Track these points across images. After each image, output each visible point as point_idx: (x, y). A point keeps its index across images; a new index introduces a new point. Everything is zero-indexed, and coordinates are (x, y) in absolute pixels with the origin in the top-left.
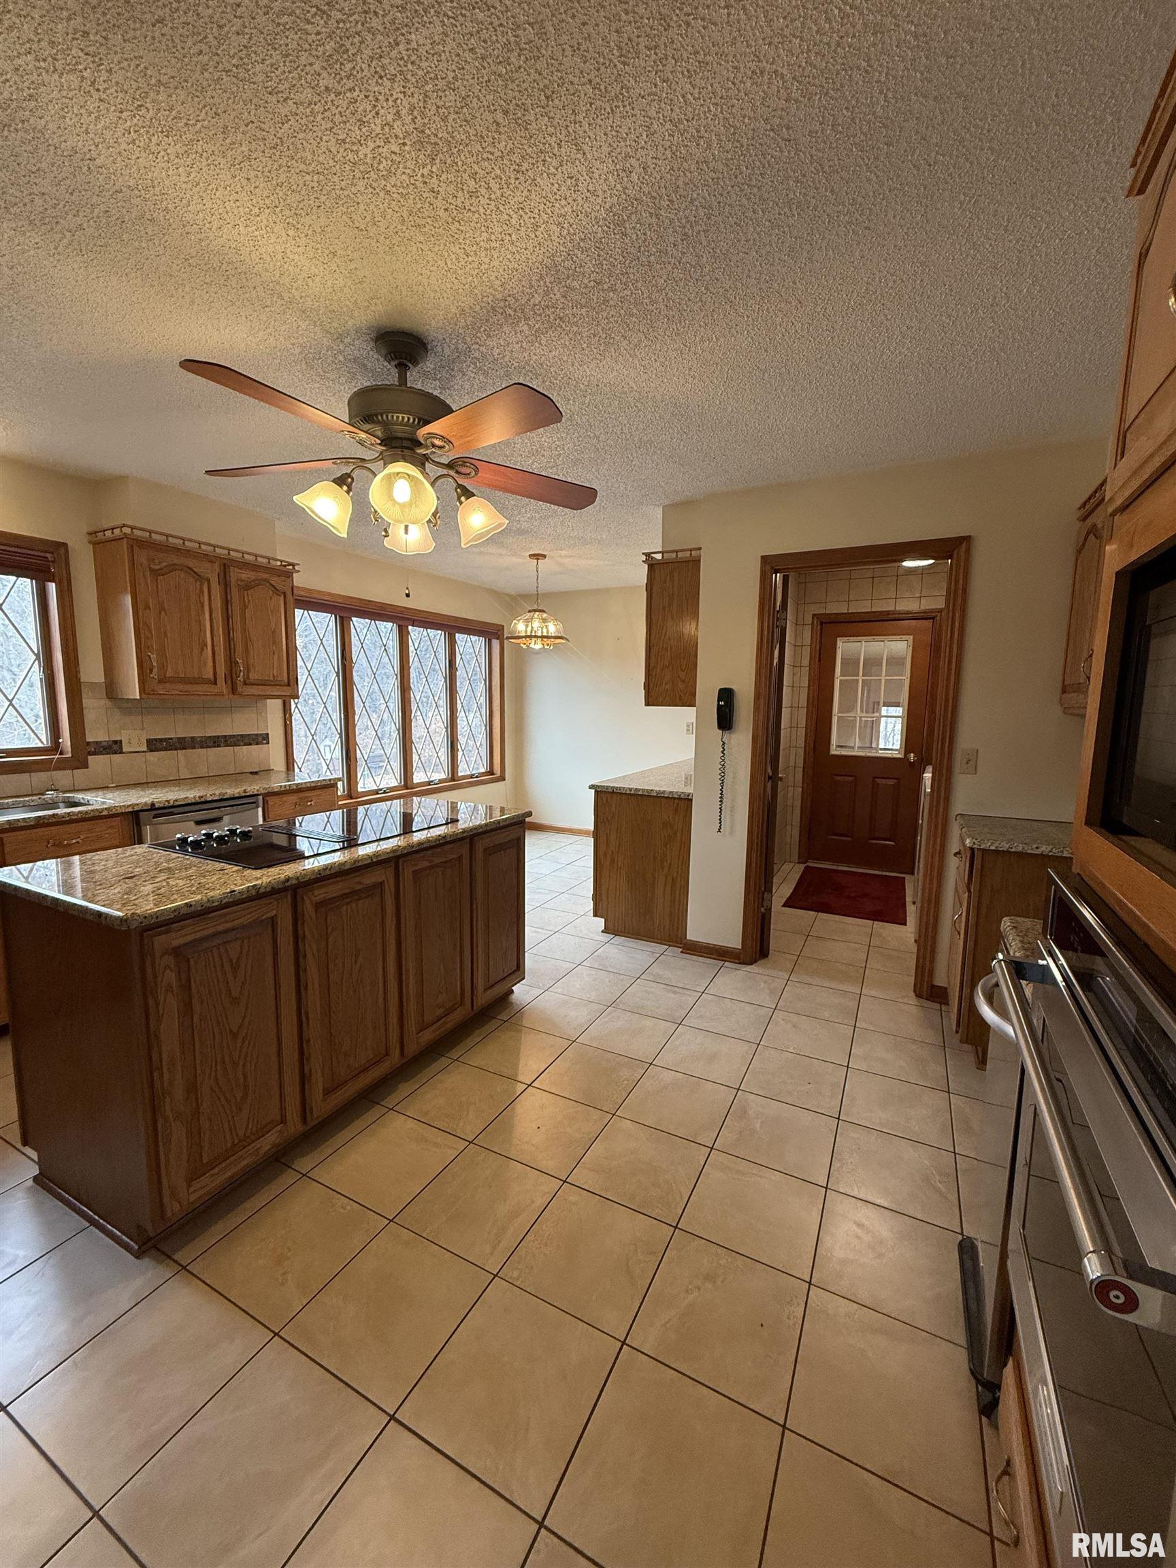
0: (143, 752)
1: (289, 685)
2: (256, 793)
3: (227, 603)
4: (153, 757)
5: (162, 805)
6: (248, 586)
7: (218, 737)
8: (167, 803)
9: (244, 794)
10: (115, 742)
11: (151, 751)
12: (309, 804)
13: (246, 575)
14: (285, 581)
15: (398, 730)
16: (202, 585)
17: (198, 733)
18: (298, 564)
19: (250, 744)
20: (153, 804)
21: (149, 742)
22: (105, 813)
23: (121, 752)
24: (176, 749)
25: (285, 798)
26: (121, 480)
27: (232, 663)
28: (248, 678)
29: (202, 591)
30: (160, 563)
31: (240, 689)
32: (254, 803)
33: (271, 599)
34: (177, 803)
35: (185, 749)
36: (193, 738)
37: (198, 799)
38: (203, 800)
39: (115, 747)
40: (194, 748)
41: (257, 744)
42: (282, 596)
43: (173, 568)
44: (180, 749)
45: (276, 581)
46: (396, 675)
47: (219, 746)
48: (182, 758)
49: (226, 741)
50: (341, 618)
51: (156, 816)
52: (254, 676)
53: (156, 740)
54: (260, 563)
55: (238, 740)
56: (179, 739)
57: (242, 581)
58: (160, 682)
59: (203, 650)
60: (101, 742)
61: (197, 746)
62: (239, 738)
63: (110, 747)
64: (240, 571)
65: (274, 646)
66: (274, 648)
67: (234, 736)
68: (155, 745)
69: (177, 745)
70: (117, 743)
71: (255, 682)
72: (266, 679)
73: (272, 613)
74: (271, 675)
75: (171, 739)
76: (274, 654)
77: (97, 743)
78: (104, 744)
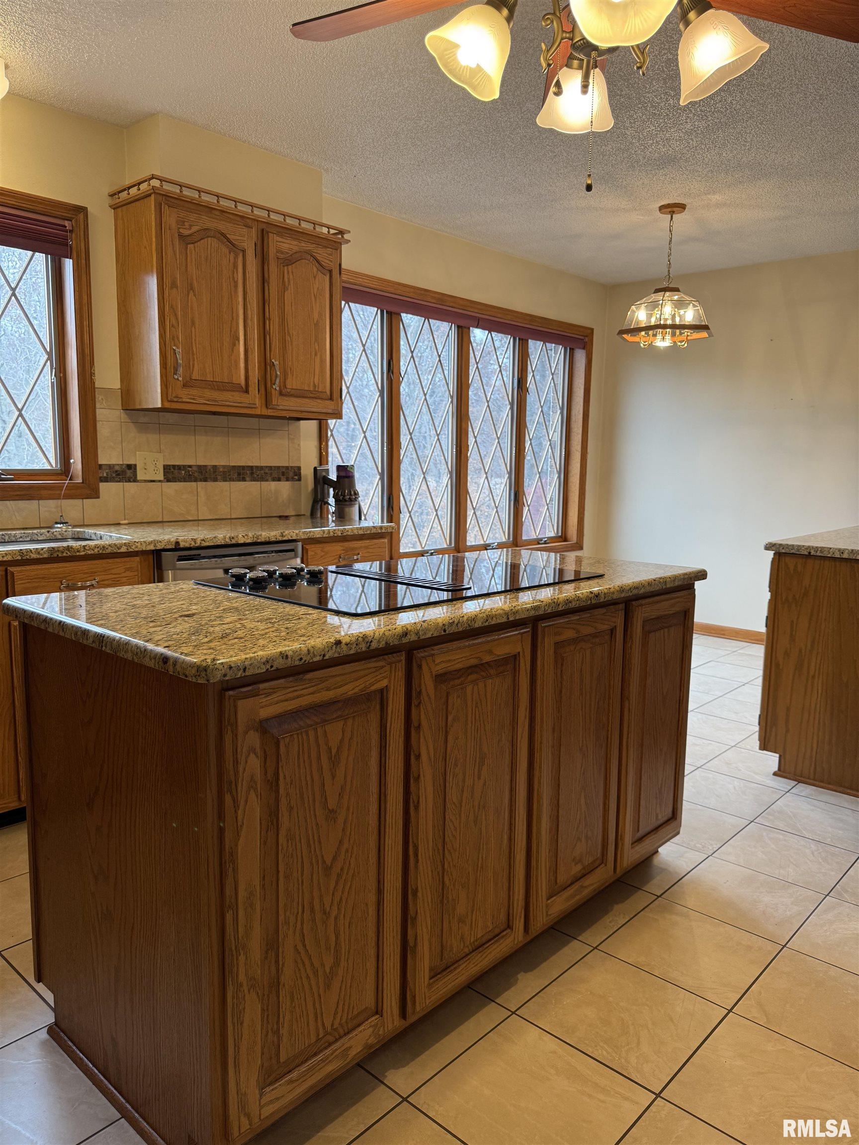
0: (160, 481)
1: (331, 399)
2: (294, 538)
3: (263, 281)
4: (172, 488)
5: (187, 545)
6: (288, 261)
7: (243, 467)
8: (193, 543)
9: (281, 539)
10: (129, 467)
11: (168, 481)
12: (355, 557)
13: (288, 245)
14: (331, 255)
15: (451, 473)
16: (236, 257)
17: (221, 461)
18: (349, 232)
19: (279, 480)
20: (177, 543)
21: (167, 469)
22: (123, 549)
23: (135, 481)
24: (195, 481)
25: (329, 547)
26: (150, 116)
27: (266, 364)
28: (285, 386)
29: (235, 266)
30: (191, 226)
31: (275, 402)
32: (292, 550)
33: (315, 277)
34: (205, 544)
35: (205, 480)
36: (215, 467)
37: (228, 540)
38: (234, 542)
39: (129, 473)
40: (215, 480)
41: (288, 479)
42: (328, 276)
43: (205, 233)
44: (201, 481)
45: (322, 254)
46: (452, 397)
47: (244, 480)
48: (202, 493)
49: (252, 473)
50: (390, 314)
51: (181, 559)
52: (293, 383)
53: (174, 466)
54: (303, 229)
55: (266, 473)
56: (199, 467)
57: (282, 253)
58: (185, 385)
60: (114, 465)
61: (219, 477)
62: (267, 471)
63: (124, 472)
64: (281, 240)
65: (316, 344)
66: (317, 347)
67: (261, 468)
68: (172, 473)
69: (196, 474)
70: (132, 467)
71: (293, 392)
72: (306, 388)
73: (315, 298)
74: (312, 384)
75: (190, 466)
76: (316, 355)
77: (110, 467)
78: (117, 468)
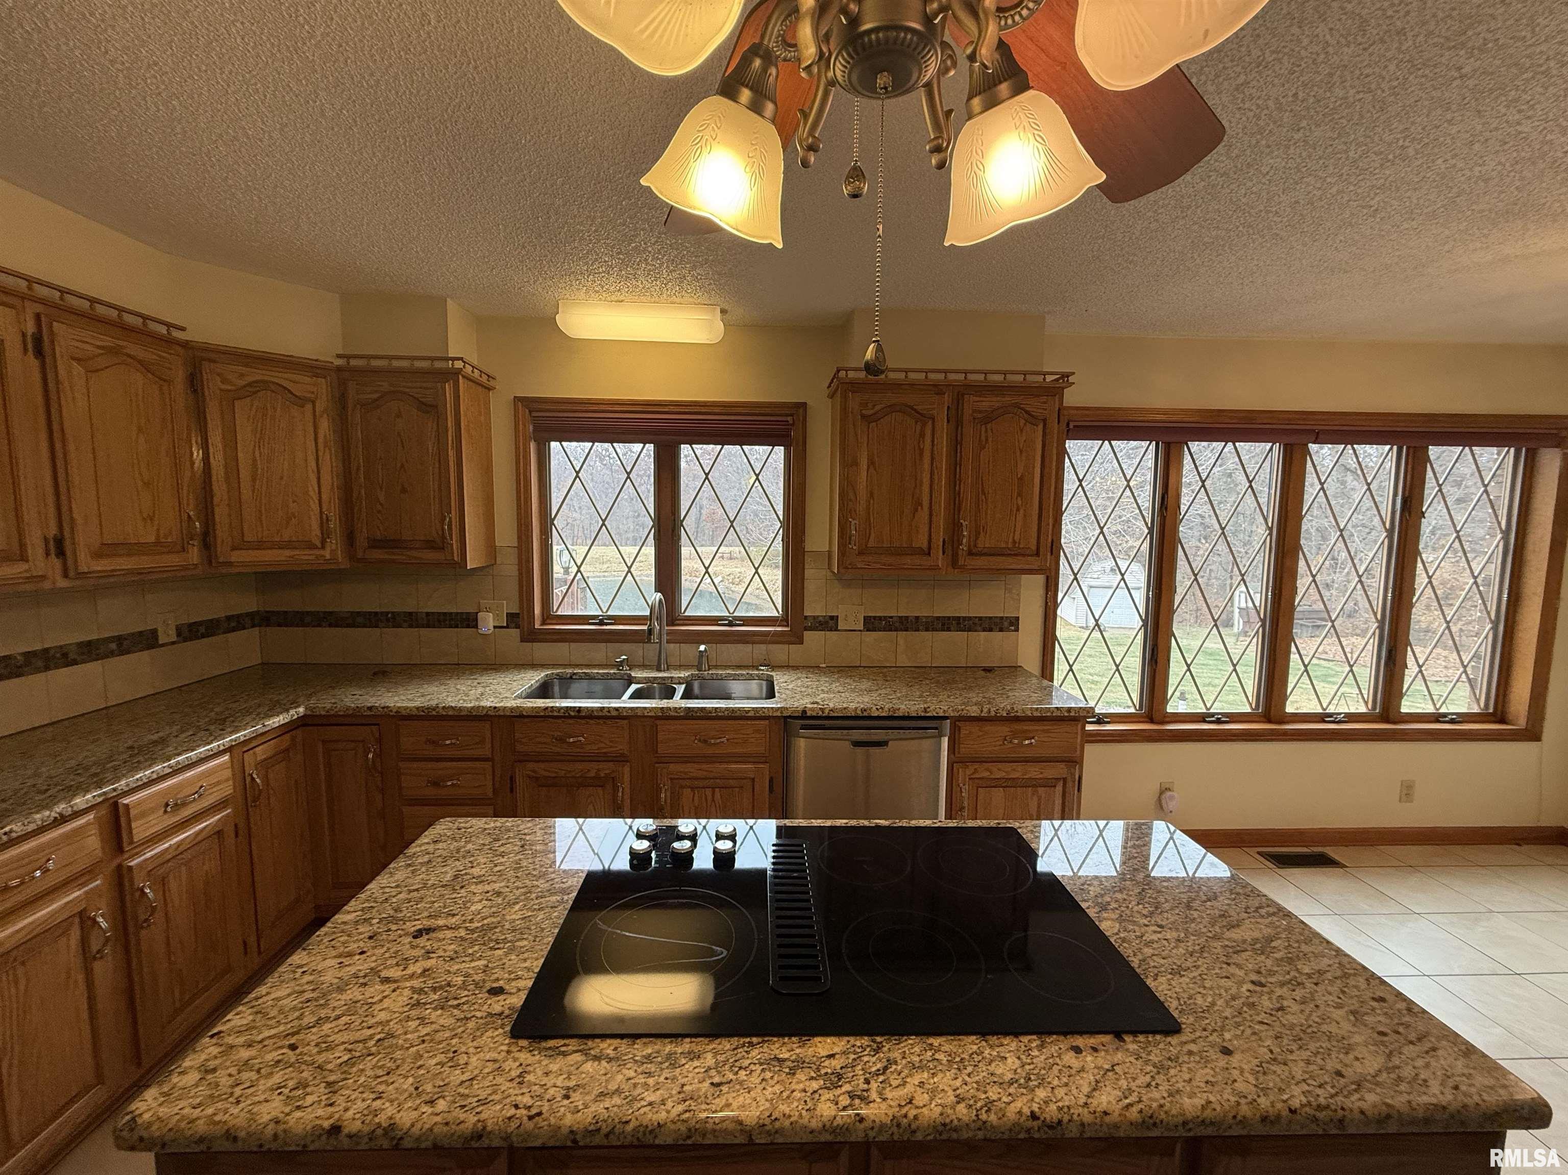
0: (860, 631)
1: (1037, 554)
2: (941, 714)
3: (956, 444)
4: (871, 637)
5: (814, 714)
6: (988, 418)
7: (949, 618)
8: (821, 713)
9: (923, 714)
10: (832, 618)
11: (868, 630)
12: (1027, 742)
13: (987, 403)
14: (1047, 402)
15: (1263, 621)
16: (924, 425)
17: (924, 612)
18: (1074, 373)
19: (991, 630)
20: (804, 712)
21: (866, 619)
22: (751, 714)
23: (836, 630)
24: (896, 630)
25: (988, 728)
27: (955, 527)
28: (975, 546)
29: (922, 435)
30: (874, 406)
31: (961, 562)
32: (936, 728)
33: (1022, 431)
34: (832, 714)
35: (906, 631)
36: (917, 618)
37: (859, 712)
38: (865, 714)
39: (831, 623)
40: (917, 630)
41: (1001, 630)
42: (1041, 426)
43: (892, 408)
44: (901, 630)
45: (1033, 405)
46: (1271, 529)
47: (949, 630)
48: (901, 641)
49: (959, 624)
50: (1168, 445)
51: (804, 727)
52: (985, 542)
53: (875, 617)
54: (1012, 382)
55: (975, 624)
56: (900, 617)
57: (980, 412)
58: (861, 553)
59: (916, 510)
60: (818, 616)
61: (921, 628)
62: (976, 621)
63: (827, 622)
64: (978, 399)
65: (1019, 498)
66: (1020, 502)
67: (970, 618)
68: (872, 624)
69: (897, 624)
70: (835, 619)
71: (985, 551)
72: (1003, 545)
73: (1021, 451)
74: (1011, 540)
75: (891, 617)
76: (1018, 510)
77: (814, 617)
78: (821, 618)
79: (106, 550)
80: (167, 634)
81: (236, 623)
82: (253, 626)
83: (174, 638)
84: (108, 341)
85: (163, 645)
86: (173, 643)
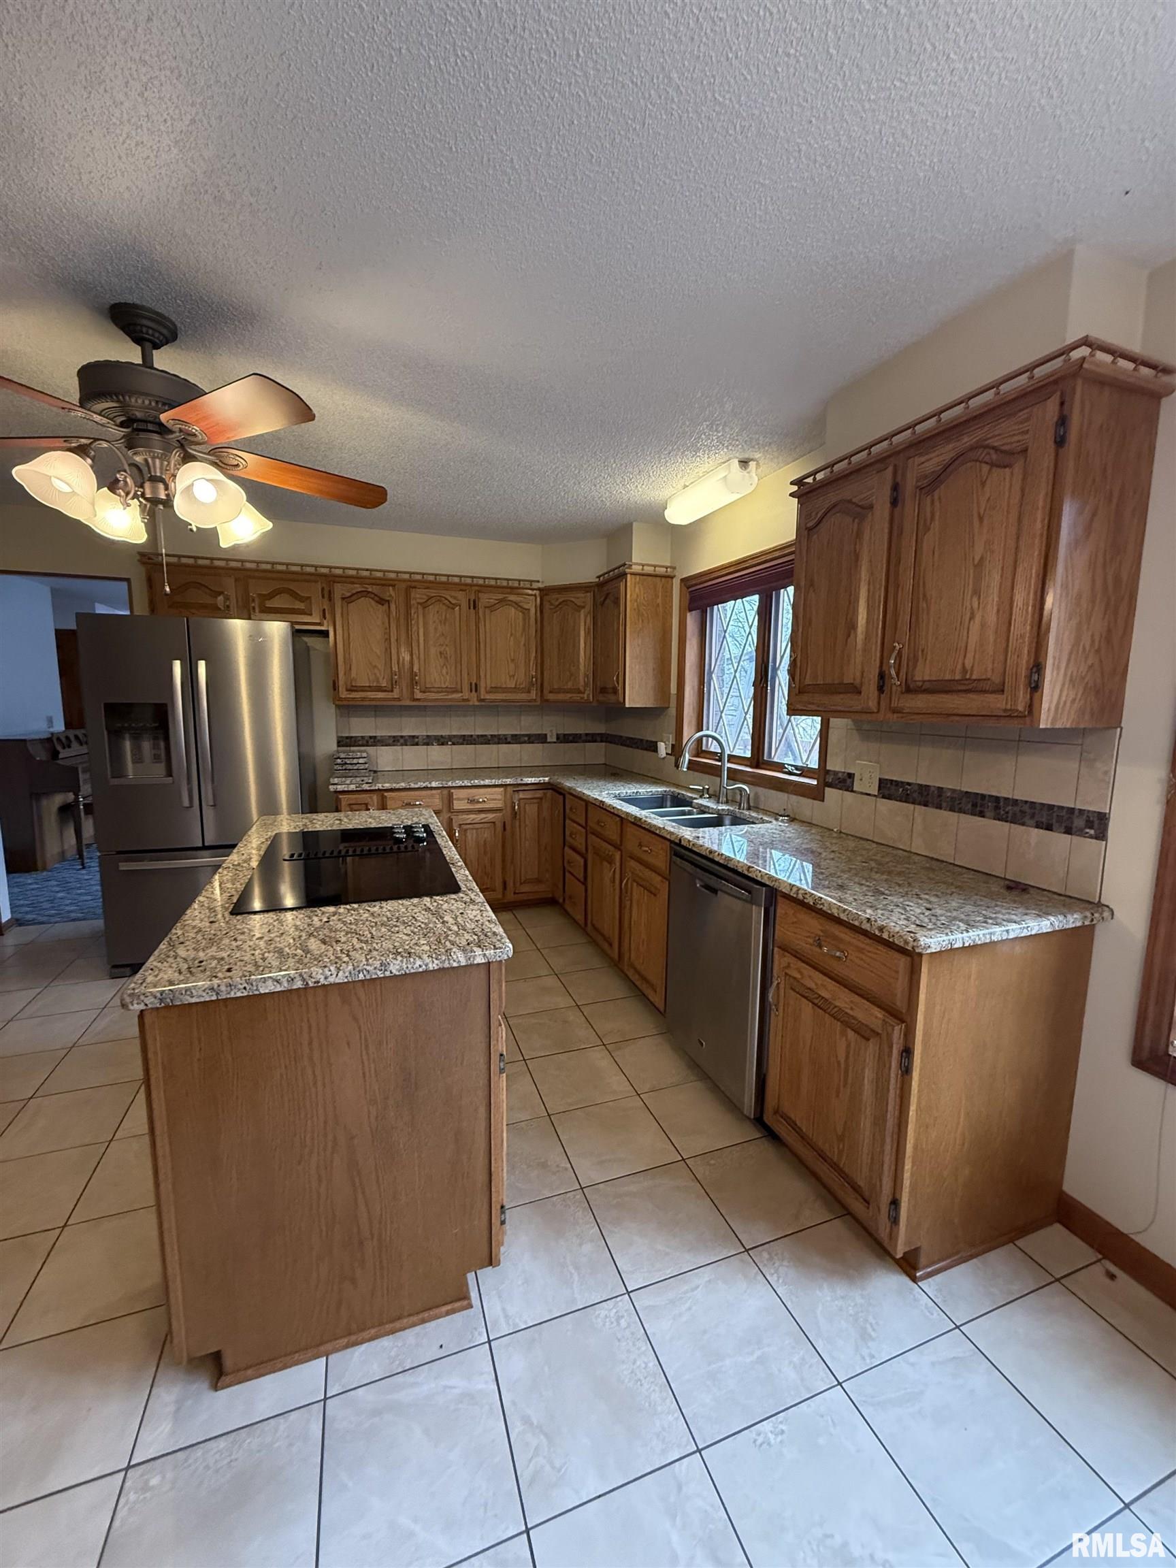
0: (875, 796)
4: (885, 805)
6: (935, 483)
7: (983, 796)
10: (849, 775)
11: (884, 797)
13: (932, 461)
17: (950, 783)
19: (1049, 828)
21: (882, 783)
23: (852, 791)
24: (915, 803)
30: (817, 513)
33: (983, 484)
35: (926, 805)
36: (940, 789)
39: (848, 781)
40: (939, 807)
41: (1068, 831)
42: (1019, 465)
44: (919, 804)
45: (1006, 433)
47: (982, 814)
48: (917, 819)
49: (997, 808)
52: (924, 673)
53: (891, 781)
55: (1023, 812)
56: (920, 786)
57: (927, 477)
58: (800, 692)
60: (839, 772)
61: (944, 805)
62: (1026, 808)
63: (844, 781)
64: (923, 459)
65: (975, 599)
66: (975, 605)
67: (1015, 802)
68: (889, 789)
69: (915, 795)
70: (851, 776)
71: (927, 685)
72: (948, 677)
73: (981, 519)
74: (959, 666)
75: (909, 784)
76: (972, 618)
77: (836, 773)
78: (840, 775)
79: (494, 689)
80: (552, 738)
81: (592, 738)
82: (602, 741)
83: (555, 740)
84: (500, 596)
85: (549, 743)
86: (555, 742)
